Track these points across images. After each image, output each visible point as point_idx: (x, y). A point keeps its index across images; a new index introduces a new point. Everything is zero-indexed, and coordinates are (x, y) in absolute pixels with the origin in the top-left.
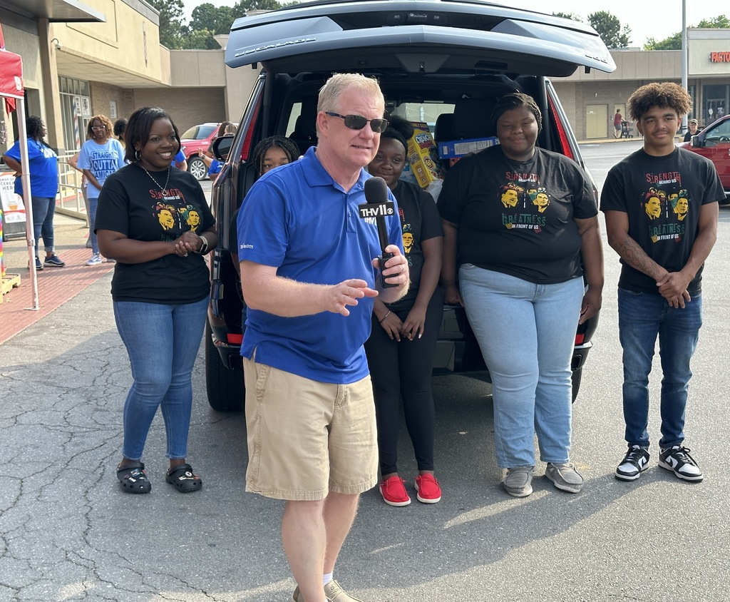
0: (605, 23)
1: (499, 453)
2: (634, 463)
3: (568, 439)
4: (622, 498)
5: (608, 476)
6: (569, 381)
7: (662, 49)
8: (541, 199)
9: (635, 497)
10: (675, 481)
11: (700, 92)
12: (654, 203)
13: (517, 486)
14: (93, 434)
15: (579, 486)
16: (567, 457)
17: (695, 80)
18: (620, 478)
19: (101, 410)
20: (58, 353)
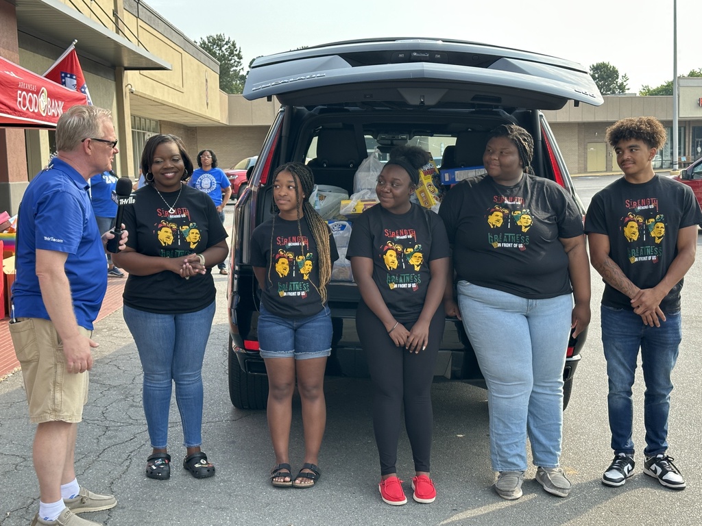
0: (605, 73)
1: (493, 457)
2: (620, 470)
3: (559, 445)
4: (608, 503)
5: (595, 481)
6: (560, 391)
7: (656, 94)
8: (525, 221)
9: (620, 503)
10: (658, 488)
11: (689, 133)
12: (632, 227)
13: (507, 489)
14: (126, 428)
15: (567, 491)
16: (557, 463)
17: (685, 121)
18: (606, 484)
19: (136, 406)
20: (106, 354)
